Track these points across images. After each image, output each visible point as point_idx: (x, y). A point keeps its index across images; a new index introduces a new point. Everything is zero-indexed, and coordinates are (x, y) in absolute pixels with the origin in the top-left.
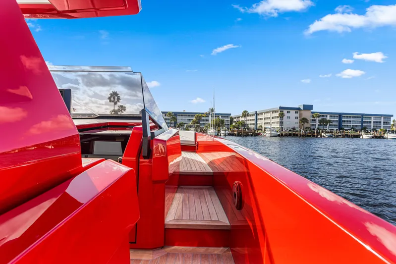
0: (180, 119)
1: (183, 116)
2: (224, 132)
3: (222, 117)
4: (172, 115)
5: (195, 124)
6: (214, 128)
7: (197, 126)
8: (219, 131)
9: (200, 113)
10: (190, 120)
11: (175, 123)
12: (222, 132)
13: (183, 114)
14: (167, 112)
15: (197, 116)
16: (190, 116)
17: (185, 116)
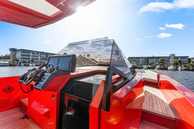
0: (150, 61)
1: (152, 59)
2: (181, 68)
3: (181, 58)
4: (146, 59)
5: (160, 63)
6: (173, 66)
7: (162, 65)
8: (177, 67)
9: (163, 57)
10: (157, 61)
11: (148, 63)
12: (179, 68)
13: (153, 58)
14: (143, 57)
15: (162, 59)
16: (157, 59)
17: (154, 59)
